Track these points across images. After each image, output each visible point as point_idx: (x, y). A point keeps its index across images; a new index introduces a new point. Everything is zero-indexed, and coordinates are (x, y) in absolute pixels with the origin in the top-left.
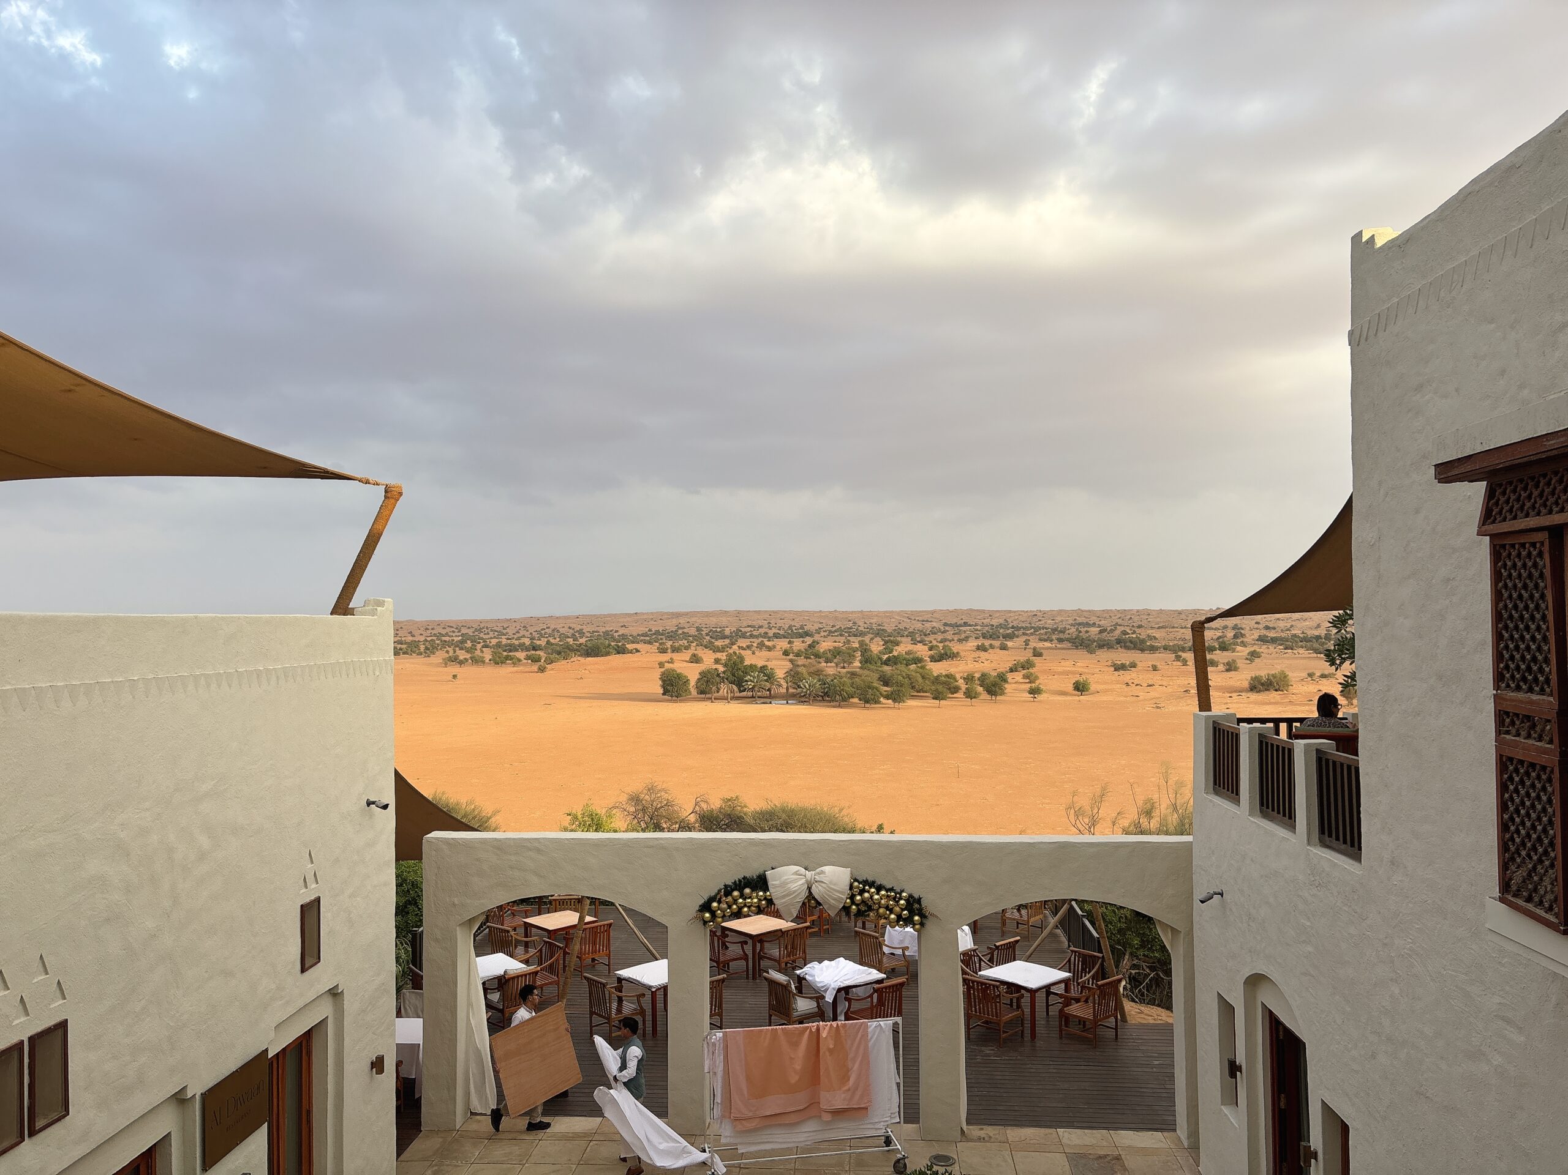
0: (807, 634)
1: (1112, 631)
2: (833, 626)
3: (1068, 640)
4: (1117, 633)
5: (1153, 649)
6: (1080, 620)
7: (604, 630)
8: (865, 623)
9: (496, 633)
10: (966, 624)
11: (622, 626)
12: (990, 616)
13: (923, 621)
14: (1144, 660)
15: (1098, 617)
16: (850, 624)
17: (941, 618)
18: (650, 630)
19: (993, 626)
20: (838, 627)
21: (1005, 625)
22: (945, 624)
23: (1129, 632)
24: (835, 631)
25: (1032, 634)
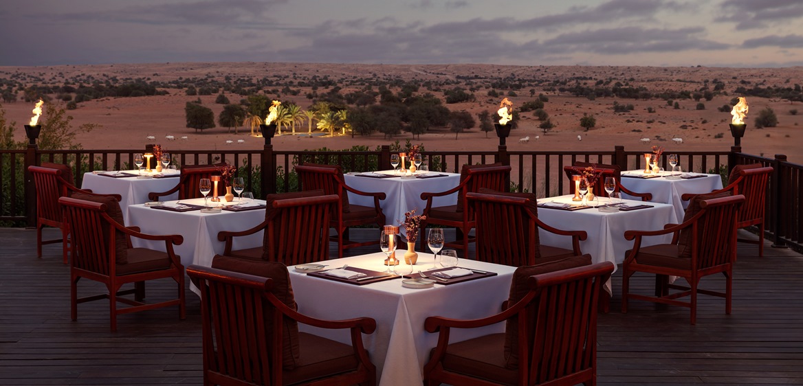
0: (330, 83)
1: (608, 83)
2: (355, 77)
3: (570, 90)
4: (613, 83)
5: (647, 96)
6: (577, 75)
7: (136, 77)
8: (385, 75)
9: (33, 79)
10: (476, 77)
11: (154, 75)
12: (499, 70)
13: (438, 74)
14: (640, 105)
15: (594, 72)
16: (371, 76)
17: (454, 72)
18: (181, 78)
19: (501, 79)
20: (359, 78)
21: (512, 78)
22: (458, 77)
23: (623, 84)
24: (357, 81)
25: (536, 85)
